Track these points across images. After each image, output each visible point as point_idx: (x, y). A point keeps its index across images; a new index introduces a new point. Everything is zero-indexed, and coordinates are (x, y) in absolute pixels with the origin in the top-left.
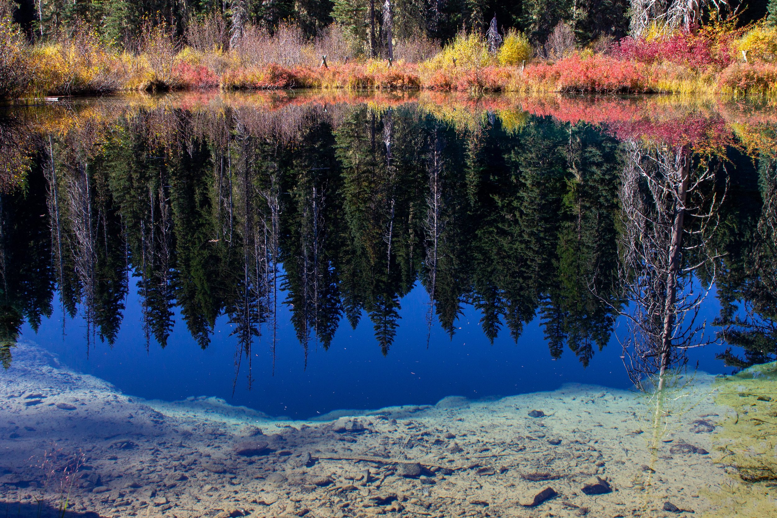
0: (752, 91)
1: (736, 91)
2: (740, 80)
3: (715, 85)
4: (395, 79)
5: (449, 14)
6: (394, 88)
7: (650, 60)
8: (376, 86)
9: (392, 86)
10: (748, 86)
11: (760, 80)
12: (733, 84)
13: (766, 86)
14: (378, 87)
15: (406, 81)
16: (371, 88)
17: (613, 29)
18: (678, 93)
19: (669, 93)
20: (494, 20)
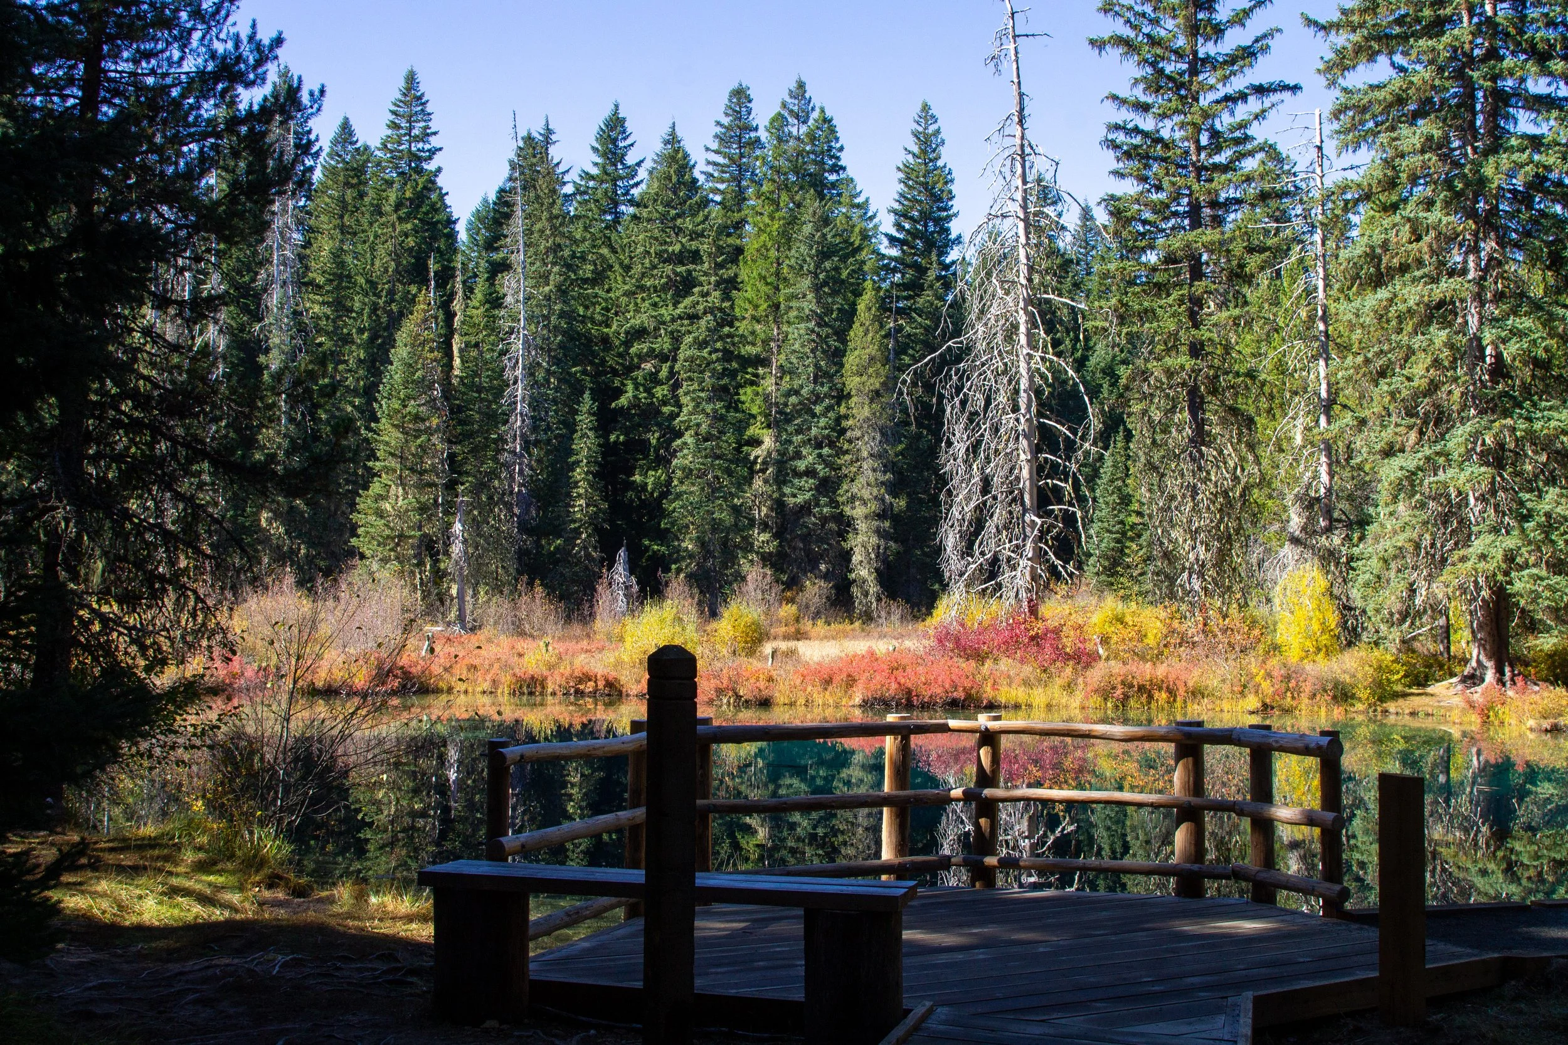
0: (1132, 702)
1: (1109, 705)
2: (1114, 688)
3: (1079, 696)
4: (580, 681)
5: (539, 540)
6: (579, 693)
7: (980, 657)
8: (550, 690)
9: (577, 691)
10: (1126, 697)
11: (1141, 688)
12: (1105, 693)
13: (1150, 697)
14: (554, 694)
15: (601, 684)
16: (542, 694)
17: (823, 567)
18: (1030, 706)
19: (1017, 707)
20: (622, 553)
